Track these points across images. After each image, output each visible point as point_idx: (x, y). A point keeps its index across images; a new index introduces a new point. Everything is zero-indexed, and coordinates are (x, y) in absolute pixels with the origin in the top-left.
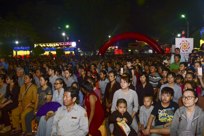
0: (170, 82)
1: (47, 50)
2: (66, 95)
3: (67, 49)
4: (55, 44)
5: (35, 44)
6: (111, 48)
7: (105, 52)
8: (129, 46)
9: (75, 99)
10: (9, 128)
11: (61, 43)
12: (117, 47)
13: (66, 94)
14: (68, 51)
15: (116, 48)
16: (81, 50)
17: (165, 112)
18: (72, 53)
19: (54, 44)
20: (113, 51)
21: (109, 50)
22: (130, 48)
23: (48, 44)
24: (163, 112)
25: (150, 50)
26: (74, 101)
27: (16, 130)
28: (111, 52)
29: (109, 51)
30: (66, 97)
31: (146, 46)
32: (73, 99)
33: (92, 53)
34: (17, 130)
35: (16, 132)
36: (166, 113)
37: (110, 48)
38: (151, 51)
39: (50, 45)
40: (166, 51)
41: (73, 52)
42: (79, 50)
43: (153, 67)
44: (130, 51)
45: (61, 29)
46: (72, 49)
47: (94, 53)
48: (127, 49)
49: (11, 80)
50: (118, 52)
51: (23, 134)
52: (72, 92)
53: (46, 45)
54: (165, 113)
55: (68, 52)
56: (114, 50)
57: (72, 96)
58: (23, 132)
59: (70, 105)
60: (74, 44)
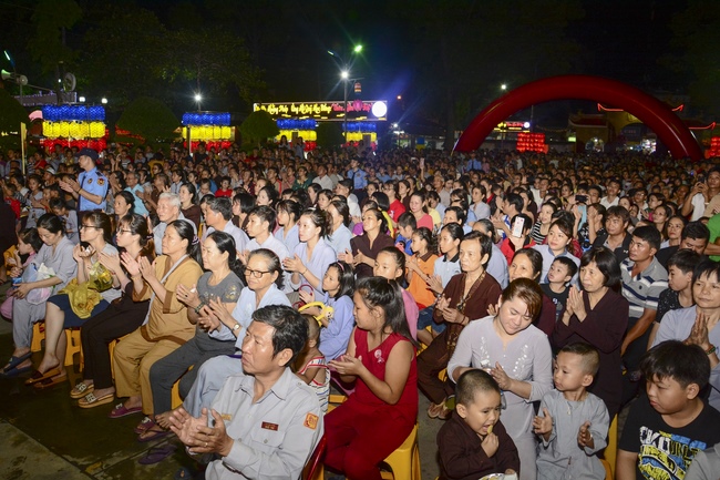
0: (705, 304)
1: (288, 127)
2: (257, 334)
3: (352, 125)
4: (319, 106)
5: (255, 105)
6: (507, 127)
7: (483, 141)
8: (571, 123)
9: (287, 354)
10: (106, 396)
11: (338, 102)
12: (527, 125)
13: (256, 329)
14: (355, 130)
15: (524, 128)
16: (401, 127)
17: (665, 443)
18: (367, 138)
19: (316, 106)
20: (512, 139)
21: (498, 133)
22: (573, 131)
23: (296, 106)
24: (657, 440)
25: (648, 142)
26: (282, 363)
27: (128, 406)
28: (506, 142)
29: (499, 138)
30: (253, 340)
31: (634, 125)
32: (280, 354)
33: (441, 140)
34: (131, 406)
35: (127, 411)
36: (668, 452)
37: (502, 128)
38: (649, 145)
39: (304, 108)
40: (709, 147)
41: (373, 136)
42: (396, 130)
43: (640, 241)
44: (572, 139)
45: (337, 55)
46: (370, 125)
47: (445, 141)
48: (565, 132)
49: (133, 234)
50: (530, 142)
51: (144, 424)
52: (279, 328)
53: (289, 107)
54: (665, 447)
55: (356, 137)
56: (515, 133)
57: (278, 345)
58: (147, 419)
59: (265, 373)
60: (380, 109)
